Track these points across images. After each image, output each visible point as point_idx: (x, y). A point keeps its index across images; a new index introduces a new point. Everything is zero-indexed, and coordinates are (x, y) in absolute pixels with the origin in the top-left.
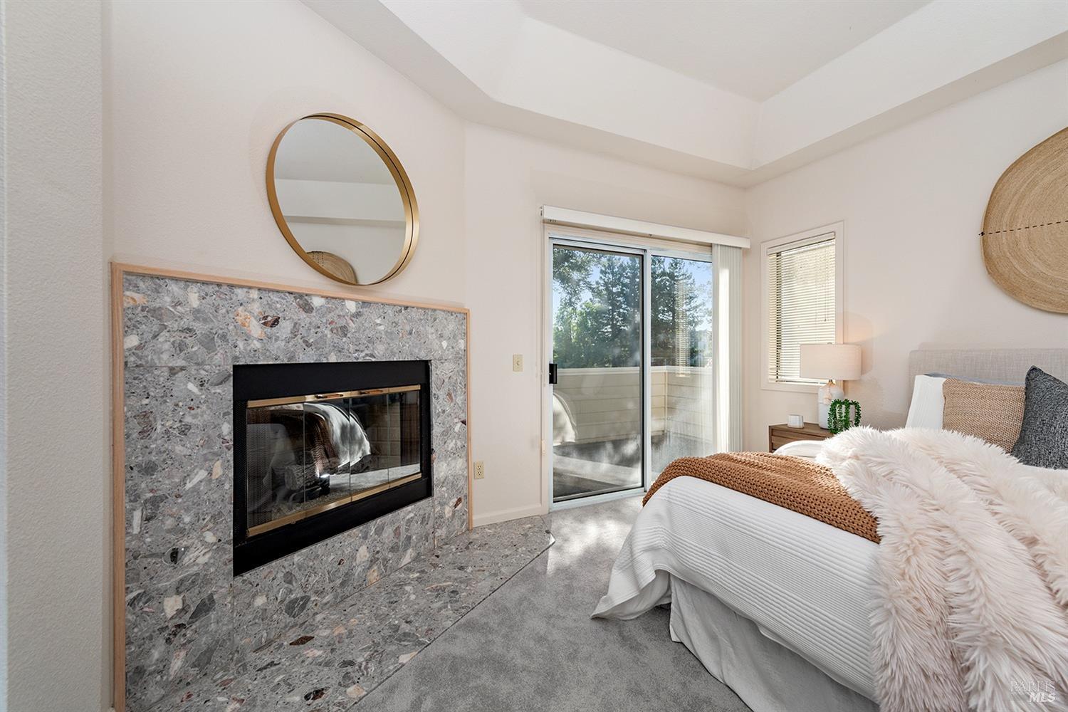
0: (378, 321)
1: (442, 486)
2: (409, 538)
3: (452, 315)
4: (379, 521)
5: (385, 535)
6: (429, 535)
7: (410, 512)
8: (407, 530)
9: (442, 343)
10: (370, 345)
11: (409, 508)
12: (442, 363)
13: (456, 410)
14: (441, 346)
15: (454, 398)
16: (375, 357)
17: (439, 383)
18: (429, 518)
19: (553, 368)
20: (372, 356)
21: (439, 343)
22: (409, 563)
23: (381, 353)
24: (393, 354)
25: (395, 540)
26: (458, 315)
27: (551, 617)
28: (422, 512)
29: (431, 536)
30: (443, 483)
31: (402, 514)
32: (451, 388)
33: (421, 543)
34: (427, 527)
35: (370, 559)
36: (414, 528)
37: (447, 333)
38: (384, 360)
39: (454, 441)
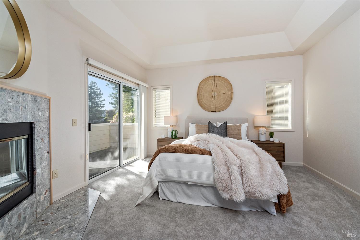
0: (9, 100)
1: (40, 186)
2: (25, 218)
3: (43, 99)
4: (10, 214)
5: (13, 220)
6: (34, 213)
7: (25, 204)
8: (24, 214)
9: (39, 113)
10: (5, 114)
11: (25, 202)
12: (39, 123)
13: (45, 147)
14: (39, 115)
15: (44, 141)
16: (7, 121)
17: (38, 134)
18: (34, 204)
19: (90, 125)
20: (6, 120)
21: (38, 113)
22: (26, 231)
23: (11, 118)
24: (17, 118)
25: (18, 222)
26: (46, 99)
27: (122, 213)
28: (31, 202)
29: (35, 213)
30: (40, 184)
31: (22, 206)
32: (43, 136)
33: (30, 219)
34: (33, 209)
35: (5, 238)
36: (28, 211)
37: (41, 108)
38: (12, 122)
39: (44, 162)
